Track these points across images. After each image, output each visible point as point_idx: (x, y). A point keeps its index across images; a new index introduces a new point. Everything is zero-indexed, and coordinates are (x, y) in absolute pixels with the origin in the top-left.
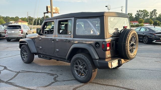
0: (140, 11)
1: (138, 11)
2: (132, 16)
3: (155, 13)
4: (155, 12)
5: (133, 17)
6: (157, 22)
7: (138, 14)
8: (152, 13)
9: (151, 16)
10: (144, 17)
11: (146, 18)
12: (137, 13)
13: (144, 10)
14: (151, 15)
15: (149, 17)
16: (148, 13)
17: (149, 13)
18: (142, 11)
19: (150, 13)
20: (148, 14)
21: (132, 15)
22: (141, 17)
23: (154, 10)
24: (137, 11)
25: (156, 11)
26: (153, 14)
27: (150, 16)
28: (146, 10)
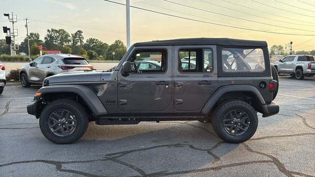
0: (53, 30)
1: (50, 30)
2: (40, 39)
3: (79, 37)
4: (80, 35)
5: (41, 41)
6: (94, 54)
7: (50, 36)
8: (75, 36)
9: (75, 42)
10: (62, 42)
11: (65, 44)
12: (48, 33)
13: (62, 30)
14: (74, 40)
15: (70, 43)
16: (67, 35)
17: (69, 36)
18: (57, 31)
19: (71, 36)
20: (69, 38)
21: (38, 38)
22: (56, 42)
23: (78, 31)
24: (48, 31)
25: (82, 34)
26: (77, 38)
27: (72, 41)
28: (64, 30)
